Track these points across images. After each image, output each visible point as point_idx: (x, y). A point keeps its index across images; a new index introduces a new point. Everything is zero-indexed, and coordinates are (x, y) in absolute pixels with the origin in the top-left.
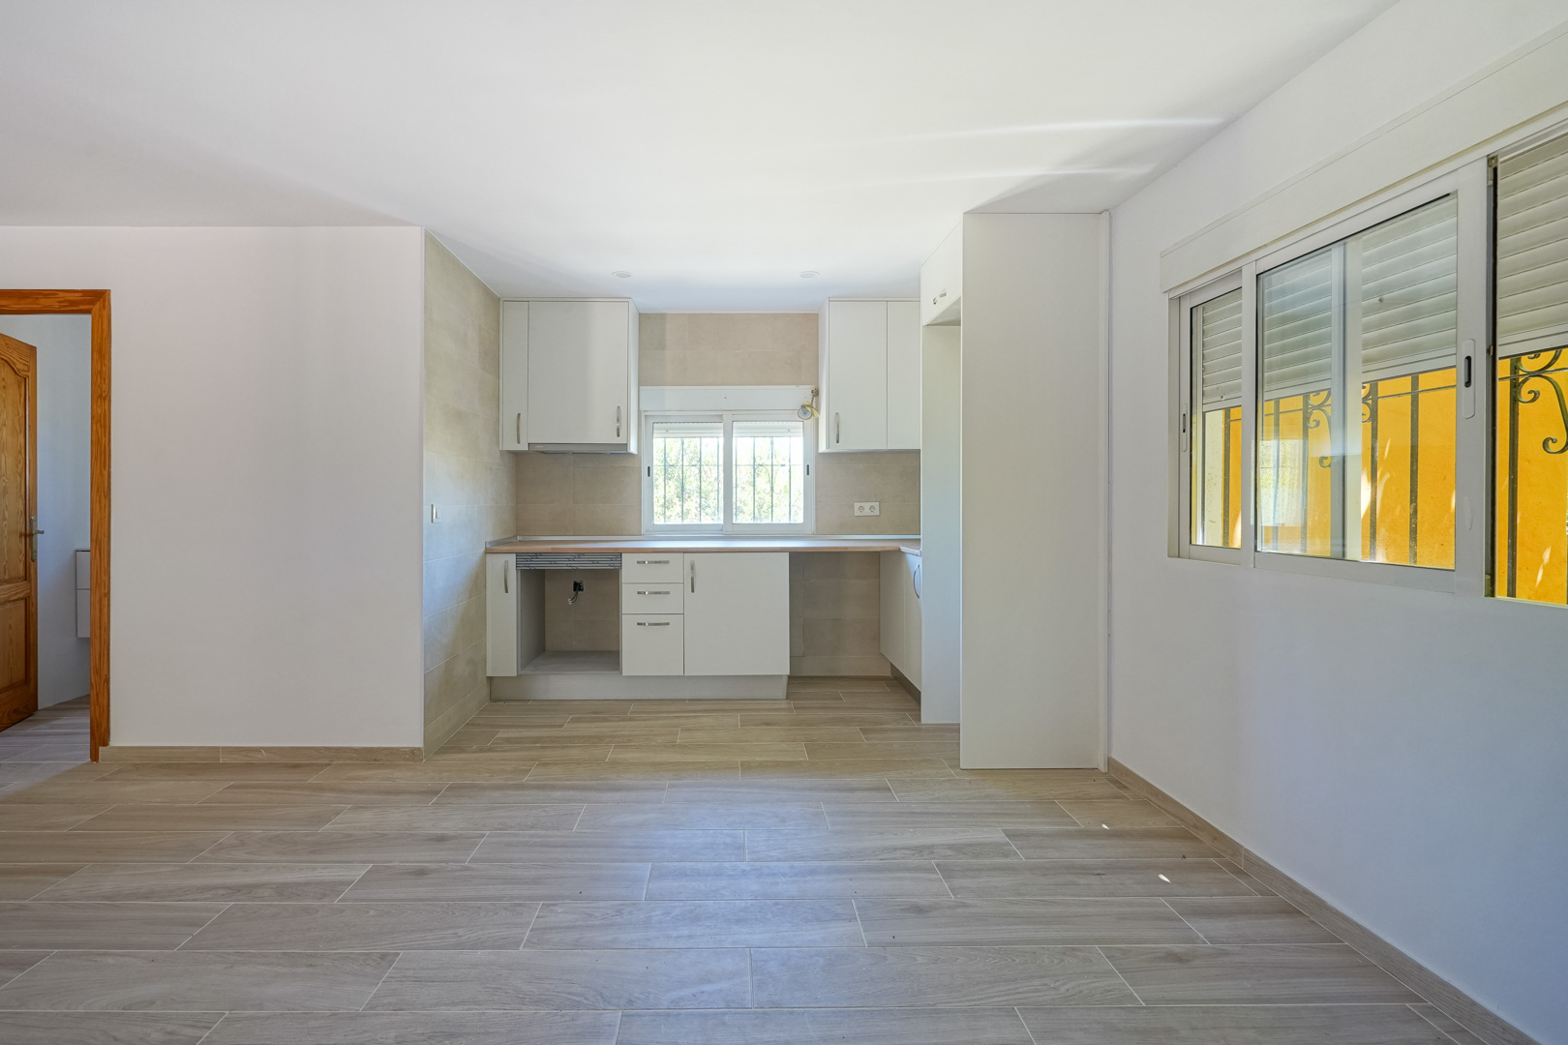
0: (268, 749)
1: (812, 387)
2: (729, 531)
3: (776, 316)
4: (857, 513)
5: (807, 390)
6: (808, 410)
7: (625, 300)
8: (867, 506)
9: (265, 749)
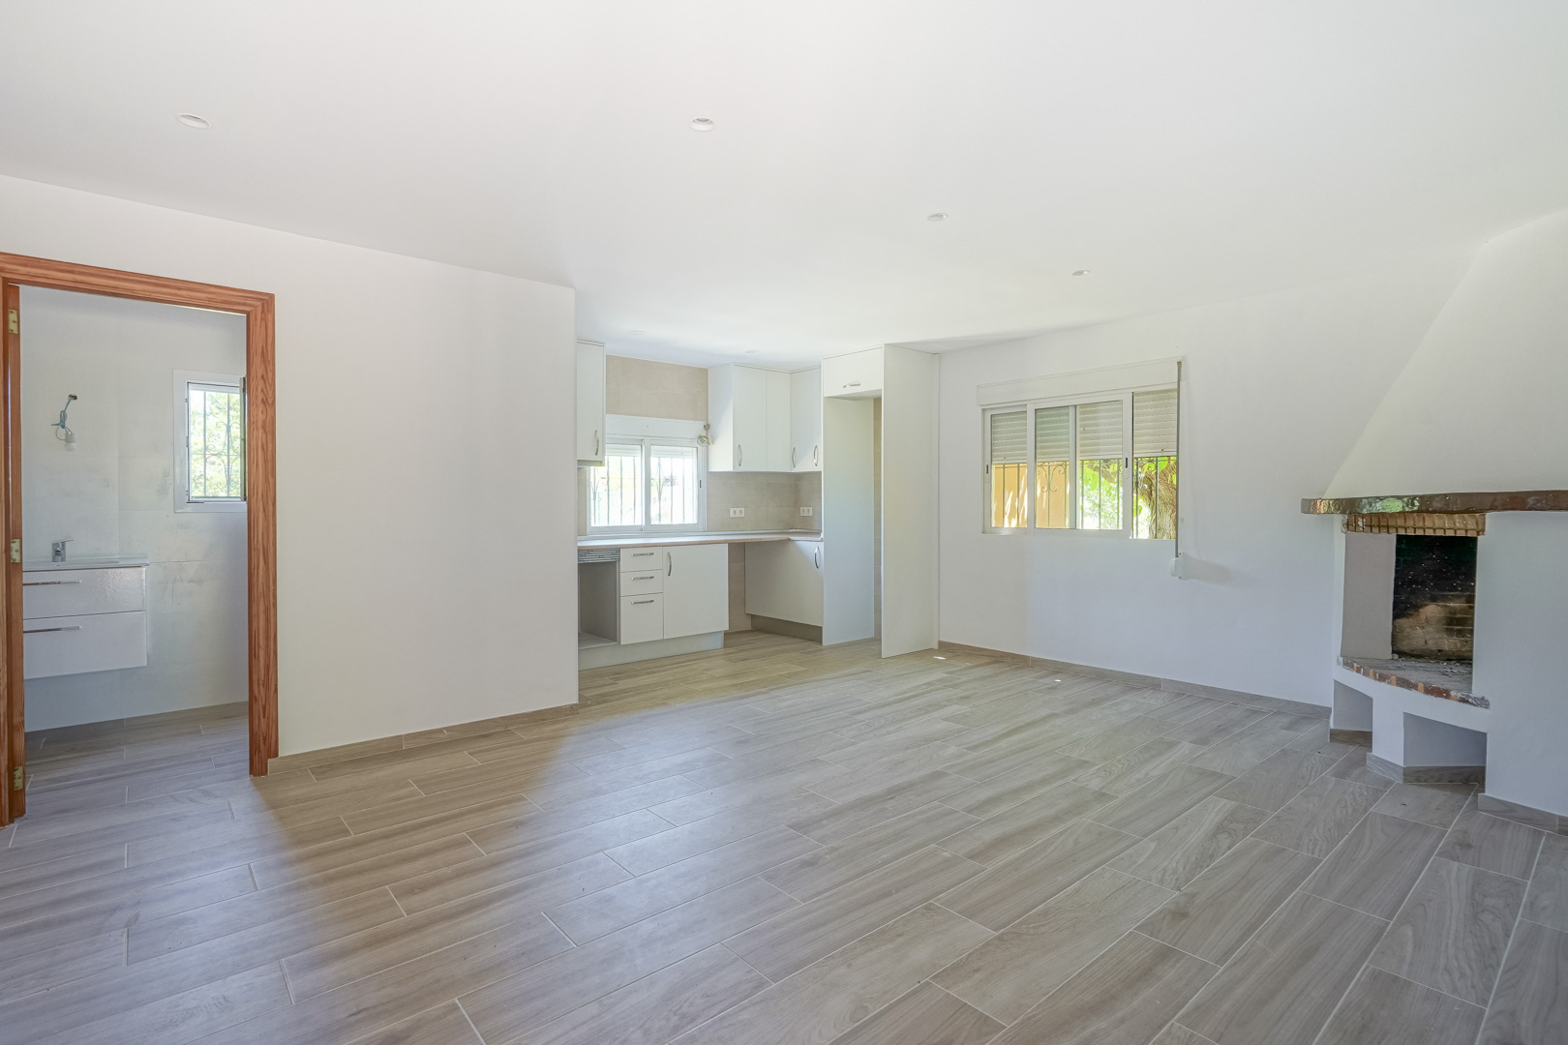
0: (448, 729)
1: (704, 423)
2: (648, 529)
3: (681, 367)
4: (732, 515)
5: (700, 424)
6: (706, 438)
7: (601, 344)
8: (738, 510)
9: (447, 729)
